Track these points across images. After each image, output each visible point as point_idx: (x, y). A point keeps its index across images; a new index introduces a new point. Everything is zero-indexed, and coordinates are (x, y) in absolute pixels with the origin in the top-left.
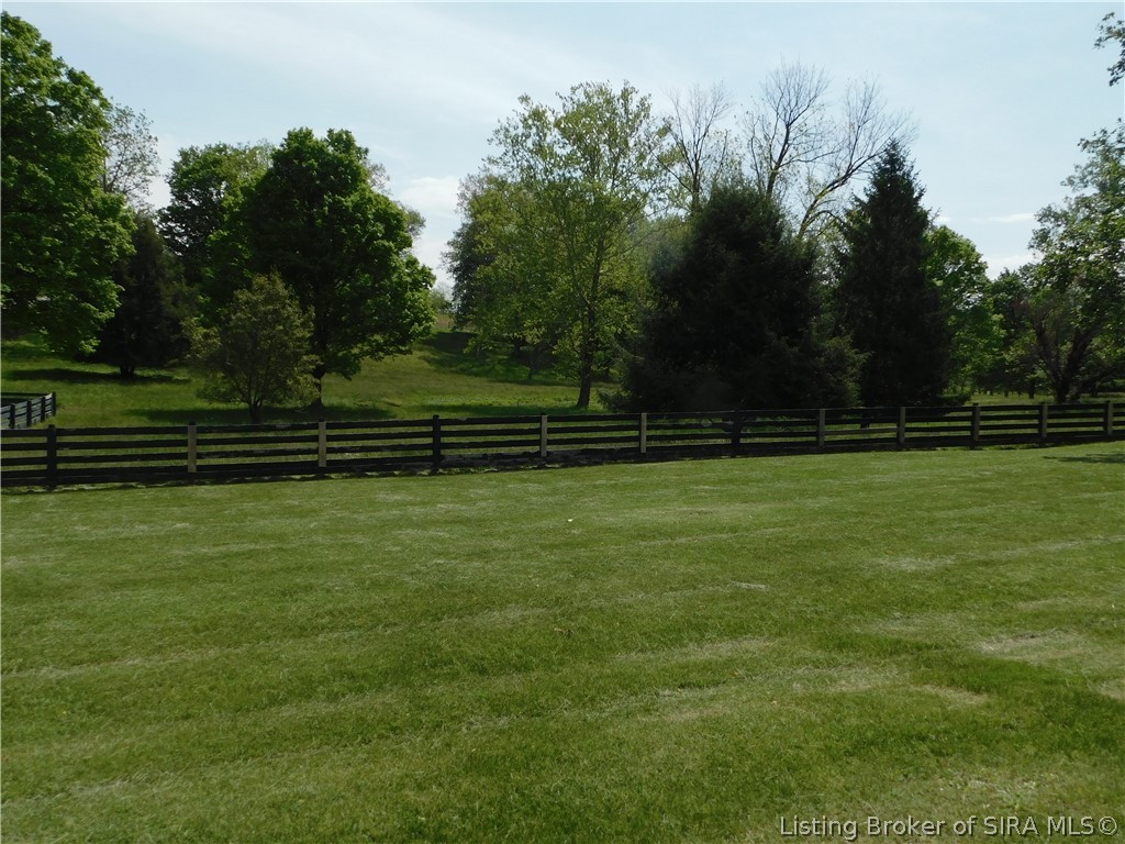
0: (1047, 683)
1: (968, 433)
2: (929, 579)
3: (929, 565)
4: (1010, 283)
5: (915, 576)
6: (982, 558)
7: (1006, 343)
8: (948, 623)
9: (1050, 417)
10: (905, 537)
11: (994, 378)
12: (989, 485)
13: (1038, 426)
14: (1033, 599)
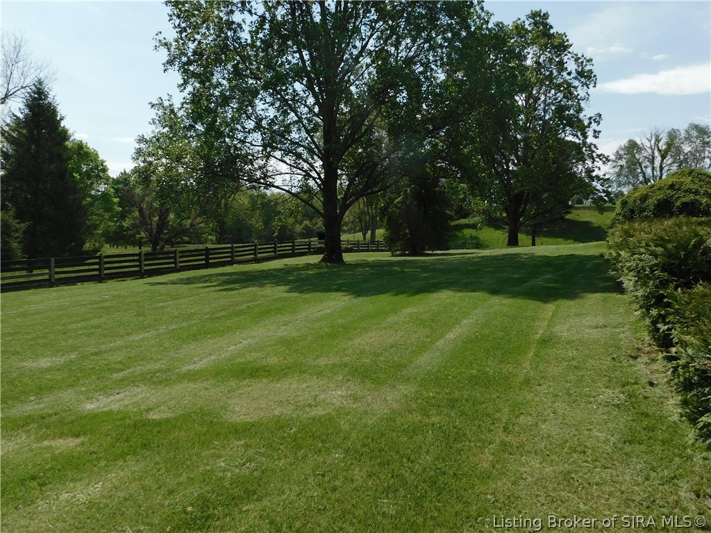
0: (120, 420)
1: (97, 273)
2: (59, 370)
3: (60, 361)
4: (126, 180)
5: (49, 369)
6: (95, 350)
7: (123, 216)
8: (67, 396)
9: (146, 260)
10: (45, 345)
11: (117, 238)
12: (106, 304)
13: (140, 266)
14: (122, 370)
